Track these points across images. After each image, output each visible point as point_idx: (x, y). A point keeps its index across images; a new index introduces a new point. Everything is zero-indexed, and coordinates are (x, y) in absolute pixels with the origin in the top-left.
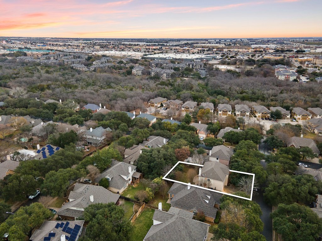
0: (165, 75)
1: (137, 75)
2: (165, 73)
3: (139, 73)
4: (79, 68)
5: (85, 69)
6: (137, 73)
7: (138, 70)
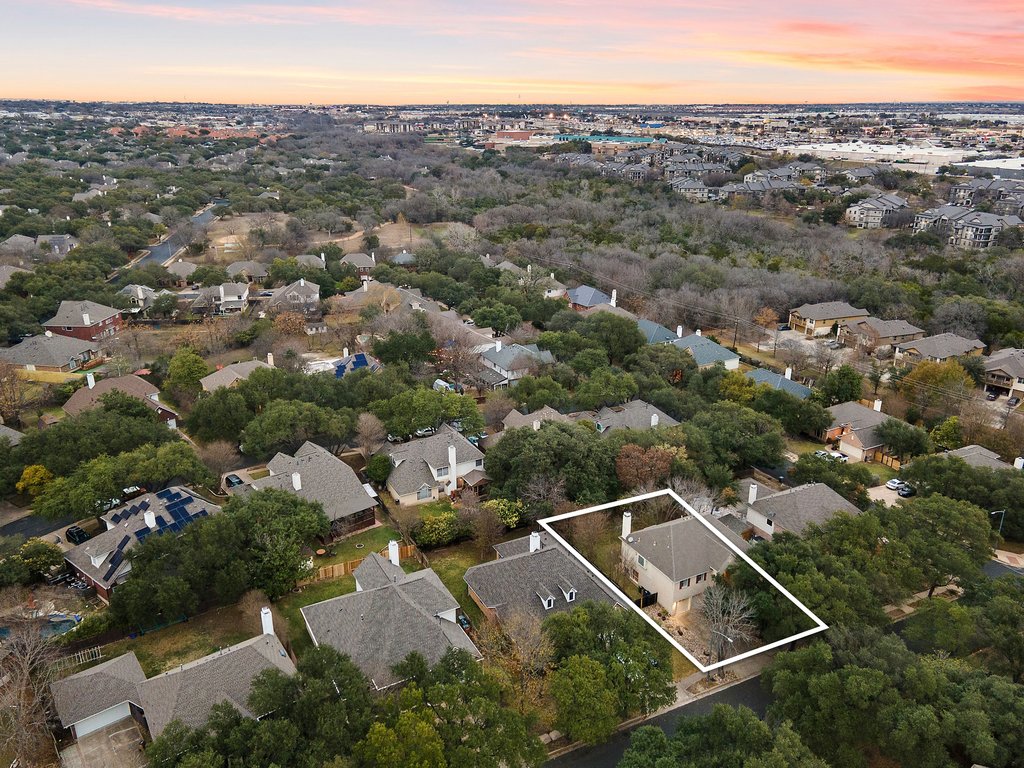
0: (970, 232)
1: (861, 225)
2: (971, 224)
3: (870, 219)
4: (683, 191)
5: (702, 194)
6: (861, 219)
7: (869, 209)
